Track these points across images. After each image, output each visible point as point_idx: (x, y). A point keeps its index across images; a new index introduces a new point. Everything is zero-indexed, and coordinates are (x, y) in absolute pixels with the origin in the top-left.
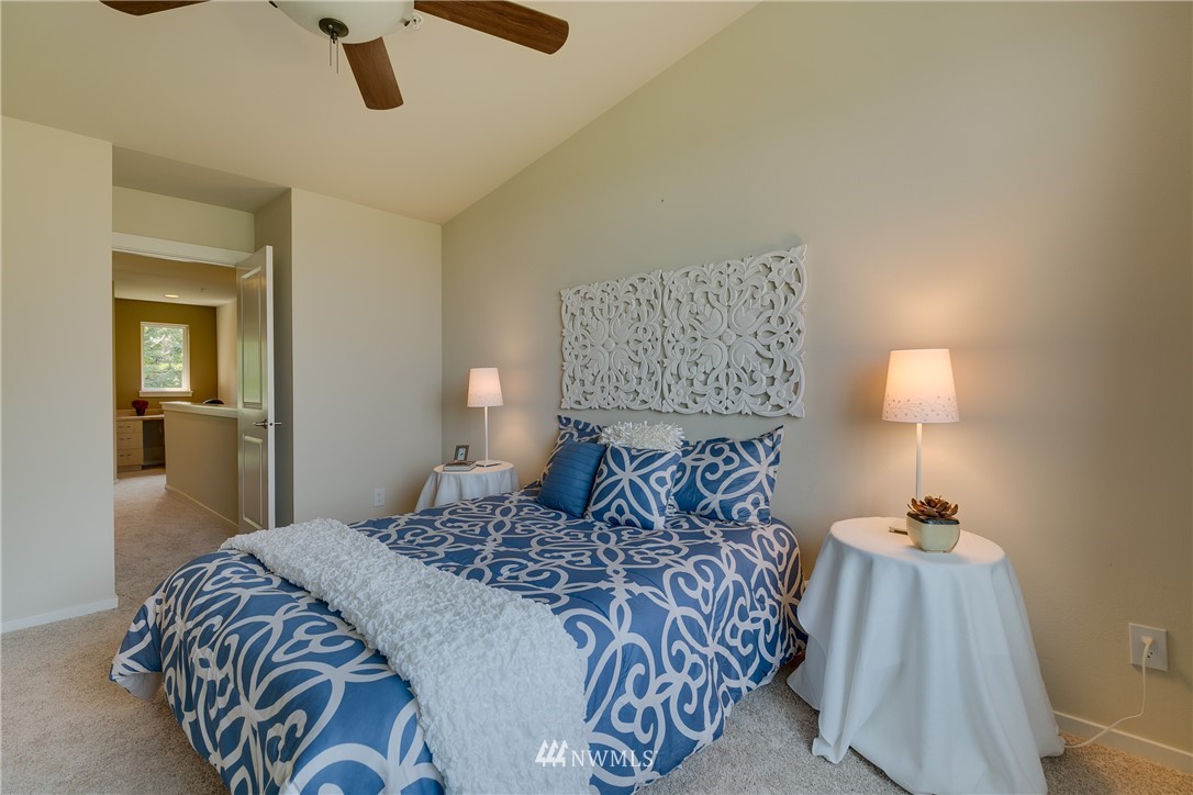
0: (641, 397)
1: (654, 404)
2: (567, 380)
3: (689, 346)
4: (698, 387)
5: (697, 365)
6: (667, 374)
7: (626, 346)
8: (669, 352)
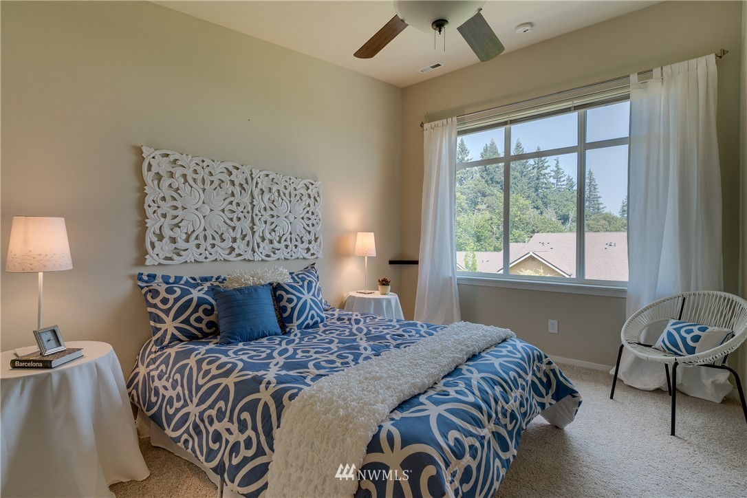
0: (237, 251)
1: (248, 256)
2: (150, 237)
3: (270, 220)
4: (276, 245)
5: (275, 231)
6: (256, 235)
7: (222, 214)
8: (256, 221)
